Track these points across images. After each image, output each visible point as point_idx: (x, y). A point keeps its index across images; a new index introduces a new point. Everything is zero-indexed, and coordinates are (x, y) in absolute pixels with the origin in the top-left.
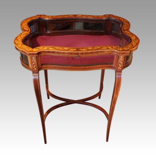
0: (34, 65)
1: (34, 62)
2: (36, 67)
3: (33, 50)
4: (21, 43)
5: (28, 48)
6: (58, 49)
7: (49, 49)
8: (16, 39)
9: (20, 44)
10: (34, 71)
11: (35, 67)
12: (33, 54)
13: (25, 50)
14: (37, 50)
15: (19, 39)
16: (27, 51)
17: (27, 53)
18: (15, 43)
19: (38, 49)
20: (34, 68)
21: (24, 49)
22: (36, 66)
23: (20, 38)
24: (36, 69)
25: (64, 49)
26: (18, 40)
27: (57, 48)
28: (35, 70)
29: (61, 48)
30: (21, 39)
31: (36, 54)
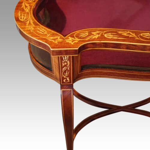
0: (65, 72)
1: (65, 66)
2: (69, 76)
3: (67, 41)
4: (31, 19)
5: (53, 35)
6: (127, 38)
7: (106, 36)
8: (19, 7)
9: (30, 23)
10: (63, 82)
11: (67, 77)
12: (67, 52)
13: (46, 41)
14: (77, 40)
15: (26, 7)
16: (51, 43)
17: (53, 51)
18: (17, 19)
19: (77, 36)
20: (63, 78)
21: (42, 39)
22: (70, 73)
23: (27, 5)
24: (68, 79)
25: (141, 37)
26: (23, 10)
27: (125, 34)
28: (67, 81)
29: (134, 35)
30: (31, 6)
31: (75, 52)
